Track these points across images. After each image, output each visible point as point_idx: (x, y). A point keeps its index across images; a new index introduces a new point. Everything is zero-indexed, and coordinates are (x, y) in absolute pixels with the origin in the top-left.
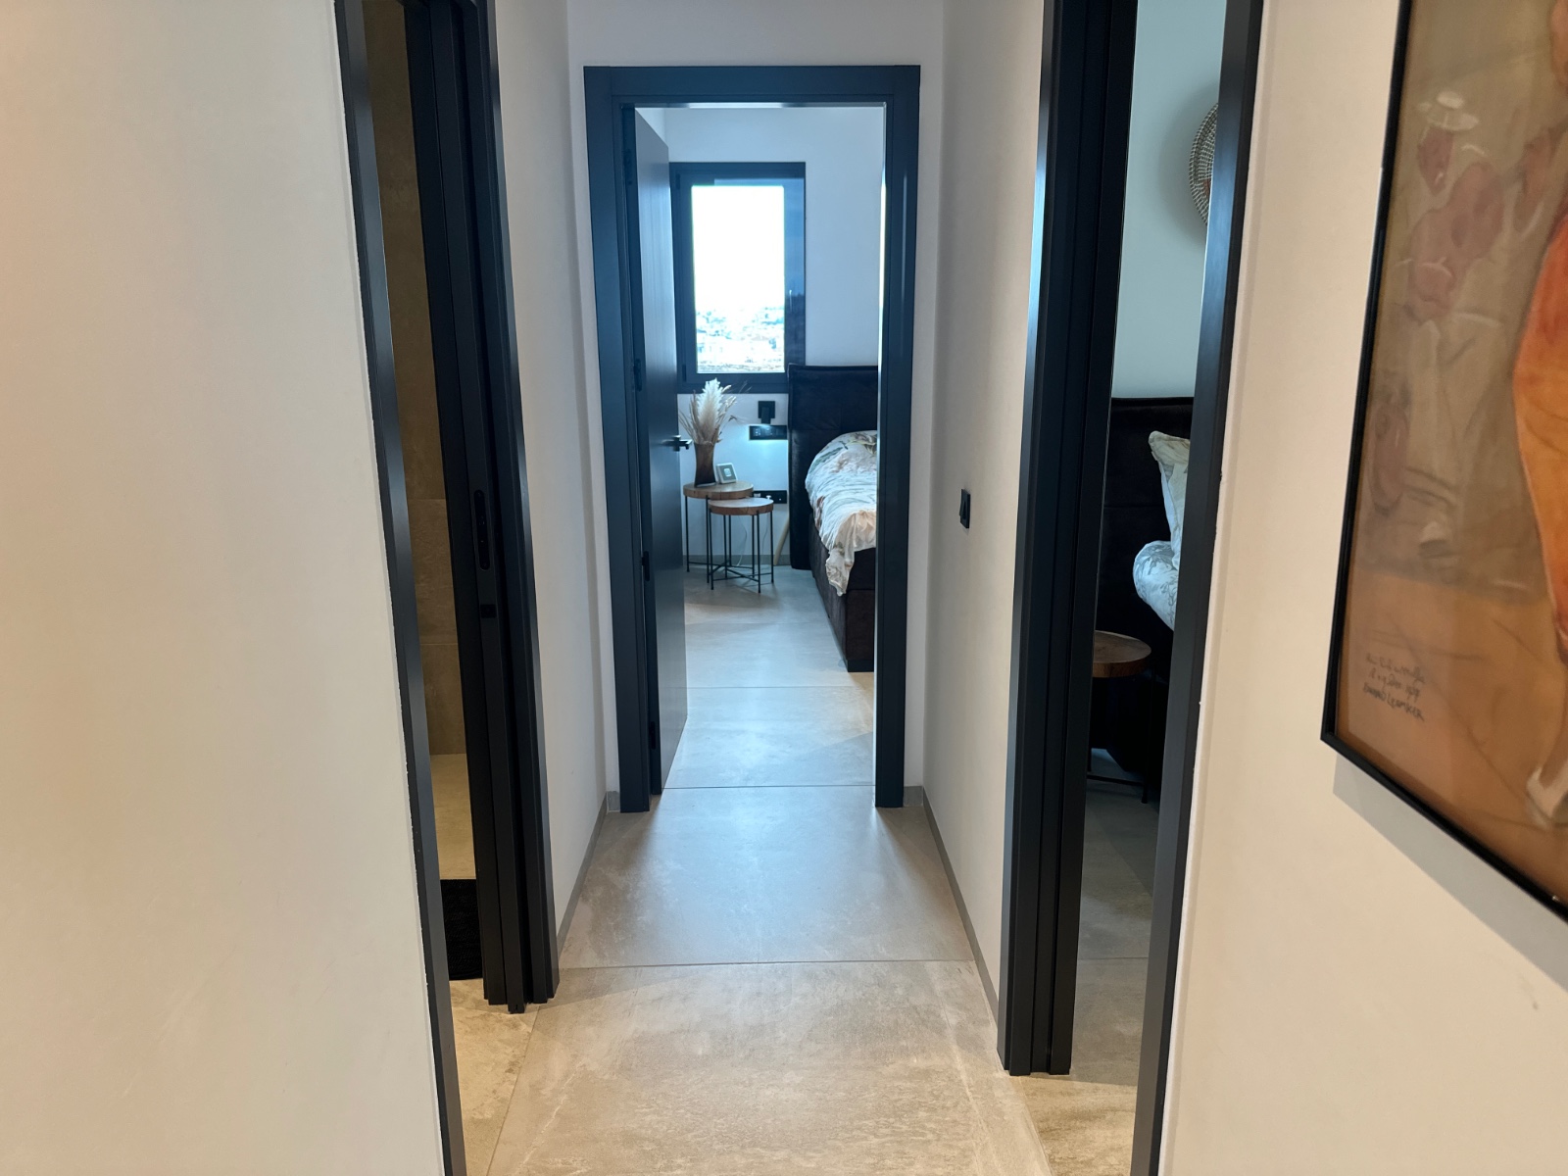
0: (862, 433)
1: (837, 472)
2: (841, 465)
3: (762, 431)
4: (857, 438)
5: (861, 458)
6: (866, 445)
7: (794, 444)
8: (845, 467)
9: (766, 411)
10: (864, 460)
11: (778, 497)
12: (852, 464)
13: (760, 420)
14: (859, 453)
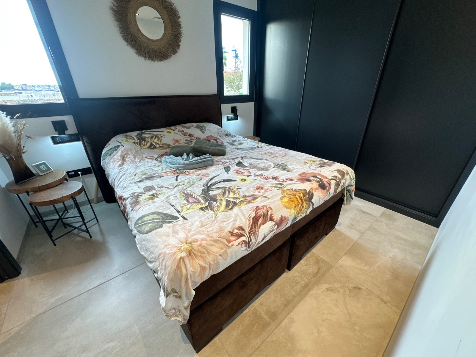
0: (128, 134)
1: (123, 164)
2: (123, 159)
3: (61, 138)
4: (127, 138)
5: (134, 151)
6: (134, 142)
7: (86, 144)
8: (127, 160)
9: (60, 127)
10: (136, 152)
11: (85, 171)
12: (130, 157)
13: (57, 132)
14: (132, 148)
